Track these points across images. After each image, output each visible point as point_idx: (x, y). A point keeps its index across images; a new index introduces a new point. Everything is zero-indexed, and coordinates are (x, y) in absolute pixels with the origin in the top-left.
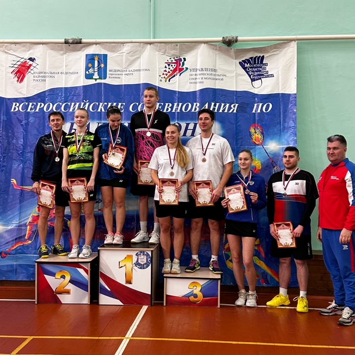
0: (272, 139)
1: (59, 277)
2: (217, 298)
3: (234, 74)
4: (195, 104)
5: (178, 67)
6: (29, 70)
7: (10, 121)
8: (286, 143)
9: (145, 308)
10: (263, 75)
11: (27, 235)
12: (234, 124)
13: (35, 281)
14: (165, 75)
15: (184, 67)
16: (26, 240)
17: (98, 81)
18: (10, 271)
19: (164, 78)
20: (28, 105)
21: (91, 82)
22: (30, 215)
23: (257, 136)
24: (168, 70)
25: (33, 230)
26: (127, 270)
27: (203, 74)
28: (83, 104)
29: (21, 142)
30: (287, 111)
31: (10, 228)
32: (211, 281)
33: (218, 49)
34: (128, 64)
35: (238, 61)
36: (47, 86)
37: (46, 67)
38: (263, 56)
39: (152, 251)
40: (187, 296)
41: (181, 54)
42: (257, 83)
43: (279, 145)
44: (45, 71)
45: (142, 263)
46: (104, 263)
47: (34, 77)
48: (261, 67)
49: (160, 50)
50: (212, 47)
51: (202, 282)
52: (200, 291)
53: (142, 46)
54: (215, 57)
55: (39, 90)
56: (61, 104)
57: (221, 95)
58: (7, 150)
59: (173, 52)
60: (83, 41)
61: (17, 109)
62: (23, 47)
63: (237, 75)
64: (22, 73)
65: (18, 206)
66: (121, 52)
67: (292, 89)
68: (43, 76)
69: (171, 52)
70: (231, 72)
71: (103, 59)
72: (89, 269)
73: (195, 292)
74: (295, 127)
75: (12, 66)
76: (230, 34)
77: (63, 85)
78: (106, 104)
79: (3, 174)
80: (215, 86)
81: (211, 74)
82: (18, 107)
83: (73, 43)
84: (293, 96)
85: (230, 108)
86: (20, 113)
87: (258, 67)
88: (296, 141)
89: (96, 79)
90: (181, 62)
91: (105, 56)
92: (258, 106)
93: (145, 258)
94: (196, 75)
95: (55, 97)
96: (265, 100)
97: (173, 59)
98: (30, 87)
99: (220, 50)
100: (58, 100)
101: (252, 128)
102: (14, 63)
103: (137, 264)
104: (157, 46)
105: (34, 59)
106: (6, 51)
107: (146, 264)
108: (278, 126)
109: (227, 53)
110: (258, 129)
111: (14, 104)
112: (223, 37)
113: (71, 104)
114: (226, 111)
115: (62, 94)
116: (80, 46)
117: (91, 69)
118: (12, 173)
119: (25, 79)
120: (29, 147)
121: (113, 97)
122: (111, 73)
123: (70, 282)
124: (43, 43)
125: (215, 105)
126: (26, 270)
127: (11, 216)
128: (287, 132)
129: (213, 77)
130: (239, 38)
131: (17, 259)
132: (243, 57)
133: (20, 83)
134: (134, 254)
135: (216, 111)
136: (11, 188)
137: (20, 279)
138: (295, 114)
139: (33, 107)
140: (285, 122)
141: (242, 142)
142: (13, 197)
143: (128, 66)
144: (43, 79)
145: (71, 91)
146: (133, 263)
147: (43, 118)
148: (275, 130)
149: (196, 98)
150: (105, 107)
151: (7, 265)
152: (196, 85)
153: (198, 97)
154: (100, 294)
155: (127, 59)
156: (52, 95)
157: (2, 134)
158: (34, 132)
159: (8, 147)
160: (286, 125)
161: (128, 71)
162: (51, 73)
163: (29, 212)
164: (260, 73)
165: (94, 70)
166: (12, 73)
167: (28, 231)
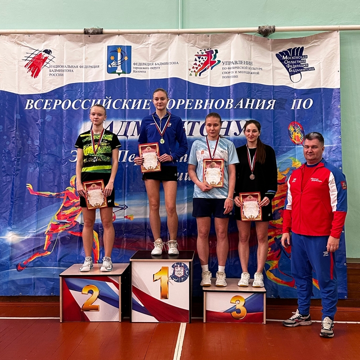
1: (87, 293)
2: (263, 314)
3: (271, 67)
4: (229, 100)
6: (45, 64)
7: (25, 121)
8: (329, 142)
9: (183, 326)
10: (303, 68)
11: (45, 245)
12: (271, 122)
13: (59, 296)
14: (195, 69)
15: (216, 60)
16: (44, 251)
17: (122, 76)
18: (28, 286)
19: (195, 71)
20: (44, 102)
21: (114, 76)
22: (48, 223)
24: (198, 63)
25: (53, 240)
26: (162, 283)
27: (238, 68)
28: (105, 100)
29: (37, 143)
30: (329, 107)
31: (26, 237)
32: (256, 294)
33: (253, 40)
34: (154, 56)
35: (274, 53)
36: (65, 80)
37: (63, 60)
38: (303, 47)
39: (190, 262)
40: (229, 311)
41: (212, 46)
42: (296, 77)
44: (62, 64)
45: (179, 276)
46: (136, 275)
47: (50, 71)
48: (300, 60)
49: (189, 41)
50: (247, 38)
51: (246, 296)
52: (244, 306)
53: (169, 37)
54: (249, 49)
55: (56, 85)
56: (80, 101)
57: (256, 91)
58: (21, 152)
59: (203, 43)
60: (105, 31)
61: (32, 107)
62: (38, 38)
63: (274, 68)
64: (37, 67)
65: (35, 214)
66: (147, 43)
67: (334, 83)
68: (59, 71)
69: (202, 43)
70: (267, 65)
71: (127, 51)
72: (120, 283)
73: (238, 307)
74: (339, 125)
75: (26, 58)
76: (267, 24)
77: (83, 80)
78: (130, 100)
79: (18, 178)
80: (250, 80)
81: (246, 68)
82: (33, 104)
83: (93, 33)
84: (337, 91)
85: (267, 105)
86: (35, 111)
87: (296, 60)
88: (340, 141)
89: (119, 74)
90: (213, 55)
91: (129, 48)
92: (297, 102)
93: (183, 270)
94: (229, 68)
95: (74, 93)
96: (305, 96)
97: (204, 52)
98: (46, 82)
99: (256, 41)
100: (77, 97)
102: (28, 55)
104: (186, 37)
105: (50, 51)
106: (18, 42)
107: (183, 276)
108: (320, 124)
109: (262, 44)
111: (29, 101)
112: (259, 27)
113: (92, 101)
114: (262, 108)
115: (81, 90)
116: (101, 37)
117: (113, 62)
118: (28, 178)
119: (41, 73)
120: (46, 149)
121: (138, 93)
122: (136, 66)
123: (98, 297)
124: (59, 34)
125: (250, 102)
126: (45, 284)
127: (27, 225)
128: (330, 130)
130: (276, 28)
131: (35, 272)
132: (280, 49)
133: (35, 77)
134: (169, 265)
135: (251, 108)
136: (26, 194)
137: (39, 294)
138: (339, 110)
139: (49, 104)
140: (328, 119)
141: (280, 142)
142: (29, 204)
143: (154, 59)
144: (60, 73)
145: (91, 87)
146: (169, 276)
147: (61, 117)
148: (317, 128)
149: (230, 94)
150: (130, 104)
151: (24, 279)
152: (230, 80)
153: (231, 92)
154: (132, 310)
155: (153, 52)
156: (71, 91)
157: (16, 134)
158: (51, 132)
159: (22, 149)
160: (329, 123)
161: (154, 64)
162: (69, 67)
163: (47, 220)
164: (299, 66)
165: (117, 63)
166: (25, 66)
167: (46, 241)
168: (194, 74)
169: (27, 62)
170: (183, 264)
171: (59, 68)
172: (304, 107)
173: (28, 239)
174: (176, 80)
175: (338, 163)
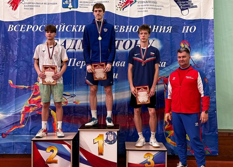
0: (196, 51)
1: (49, 151)
2: (165, 165)
3: (169, 5)
6: (21, 1)
7: (8, 39)
8: (206, 54)
10: (189, 6)
11: (21, 121)
12: (169, 41)
13: (31, 154)
14: (120, 6)
16: (20, 125)
17: (72, 10)
18: (9, 147)
20: (21, 26)
21: (67, 10)
22: (23, 106)
24: (122, 2)
25: (26, 117)
26: (99, 145)
27: (148, 5)
28: (61, 26)
29: (16, 53)
30: (207, 31)
31: (8, 116)
32: (160, 152)
36: (35, 12)
39: (118, 131)
40: (143, 163)
42: (185, 12)
43: (201, 55)
44: (32, 2)
45: (111, 140)
46: (82, 140)
47: (25, 6)
48: (188, 1)
51: (154, 153)
52: (152, 160)
55: (29, 16)
57: (160, 20)
58: (5, 59)
63: (171, 6)
64: (16, 3)
65: (14, 100)
67: (210, 16)
70: (167, 4)
72: (71, 145)
73: (149, 160)
74: (213, 43)
77: (46, 13)
78: (78, 26)
79: (3, 77)
80: (156, 14)
81: (153, 5)
82: (13, 28)
84: (211, 21)
85: (166, 30)
86: (14, 33)
87: (185, 1)
88: (214, 53)
89: (70, 8)
92: (186, 28)
93: (113, 136)
94: (142, 6)
95: (40, 21)
96: (191, 24)
98: (22, 13)
100: (42, 23)
101: (182, 44)
103: (107, 141)
107: (113, 140)
108: (201, 42)
110: (186, 44)
111: (10, 25)
114: (164, 32)
115: (45, 18)
117: (67, 1)
118: (9, 75)
119: (18, 8)
120: (21, 58)
121: (82, 21)
122: (81, 4)
123: (57, 154)
125: (156, 27)
126: (21, 146)
127: (9, 107)
128: (207, 46)
129: (154, 7)
131: (14, 138)
133: (14, 10)
134: (104, 133)
135: (156, 31)
136: (8, 87)
137: (17, 153)
138: (213, 33)
139: (24, 28)
140: (206, 39)
141: (175, 53)
142: (10, 93)
144: (31, 7)
145: (52, 17)
146: (104, 140)
147: (32, 37)
148: (199, 45)
149: (142, 22)
150: (77, 29)
151: (7, 143)
152: (142, 13)
153: (143, 21)
154: (80, 163)
156: (39, 19)
157: (1, 48)
158: (25, 46)
159: (6, 57)
160: (206, 41)
161: (93, 2)
162: (37, 3)
163: (22, 104)
164: (187, 5)
165: (69, 1)
166: (8, 3)
167: (22, 118)
168: (119, 9)
170: (113, 133)
171: (31, 5)
172: (190, 31)
173: (9, 117)
174: (107, 13)
175: (212, 67)
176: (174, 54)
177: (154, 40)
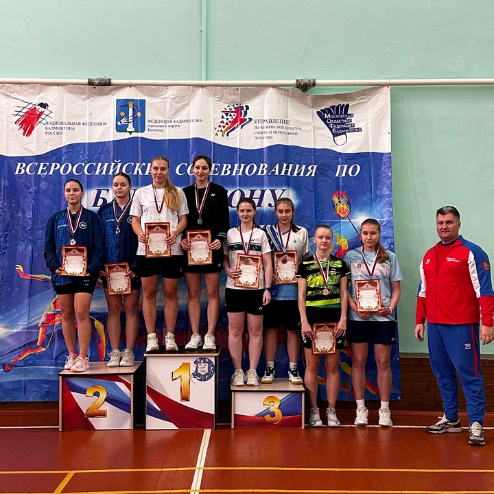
0: (361, 210)
1: (92, 395)
2: (301, 417)
3: (311, 127)
4: (262, 165)
5: (238, 117)
6: (40, 120)
7: (15, 188)
9: (207, 433)
10: (348, 129)
11: (39, 340)
12: (312, 191)
13: (58, 402)
14: (222, 128)
15: (247, 117)
16: (38, 347)
17: (134, 135)
18: (18, 390)
19: (221, 131)
20: (39, 166)
21: (125, 136)
22: (43, 313)
23: (341, 206)
24: (225, 121)
25: (48, 333)
26: (183, 383)
27: (272, 127)
28: (113, 164)
29: (29, 215)
30: (379, 175)
31: (15, 331)
32: (293, 394)
33: (290, 95)
34: (172, 112)
35: (315, 111)
36: (65, 140)
37: (63, 115)
38: (348, 105)
39: (216, 357)
40: (262, 415)
41: (242, 101)
42: (341, 139)
44: (61, 121)
45: (203, 374)
46: (152, 374)
47: (46, 129)
48: (345, 119)
49: (215, 95)
50: (283, 92)
51: (281, 397)
52: (279, 408)
53: (191, 90)
54: (286, 105)
55: (54, 146)
56: (83, 164)
57: (295, 154)
58: (10, 226)
59: (232, 98)
60: (113, 81)
61: (23, 171)
62: (31, 89)
63: (315, 128)
64: (30, 123)
65: (26, 301)
66: (164, 96)
67: (385, 147)
68: (58, 128)
69: (230, 97)
70: (307, 124)
71: (140, 106)
72: (132, 383)
73: (271, 410)
74: (390, 196)
75: (16, 113)
76: (306, 77)
77: (86, 140)
78: (144, 164)
79: (5, 259)
80: (288, 142)
81: (282, 127)
82: (25, 168)
83: (99, 84)
84: (387, 156)
85: (307, 171)
86: (27, 177)
87: (341, 119)
88: (391, 214)
89: (130, 133)
90: (243, 111)
91: (143, 102)
92: (342, 169)
93: (207, 367)
94: (262, 128)
95: (75, 156)
96: (351, 161)
97: (233, 107)
98: (40, 142)
99: (293, 96)
100: (79, 160)
101: (335, 196)
102: (19, 109)
103: (196, 374)
104: (212, 90)
105: (47, 105)
106: (8, 93)
107: (207, 374)
108: (369, 194)
109: (301, 100)
110: (343, 197)
111: (19, 164)
112: (297, 80)
113: (97, 165)
114: (302, 174)
115: (84, 151)
116: (108, 89)
117: (124, 119)
118: (17, 257)
119: (35, 131)
120: (40, 223)
122: (150, 124)
123: (106, 400)
124: (58, 84)
125: (288, 167)
126: (38, 387)
127: (17, 315)
128: (380, 202)
130: (317, 82)
131: (26, 373)
132: (323, 105)
133: (27, 136)
134: (191, 361)
135: (289, 174)
136: (15, 278)
137: (31, 400)
138: (390, 178)
139: (45, 168)
140: (377, 189)
141: (323, 215)
142: (19, 290)
143: (172, 116)
144: (58, 131)
145: (96, 148)
146: (191, 374)
147: (59, 184)
148: (365, 199)
149: (263, 157)
150: (144, 170)
151: (13, 381)
152: (263, 141)
154: (147, 415)
155: (171, 106)
156: (72, 152)
157: (3, 205)
158: (47, 202)
159: (11, 222)
160: (378, 192)
161: (173, 121)
162: (69, 123)
163: (41, 309)
164: (344, 126)
165: (128, 120)
166: (15, 123)
167: (40, 335)
168: (220, 133)
169: (18, 117)
170: (207, 360)
171: (58, 126)
172: (350, 174)
173: (17, 332)
174: (199, 142)
175: (389, 240)
176: (321, 215)
177: (284, 190)
